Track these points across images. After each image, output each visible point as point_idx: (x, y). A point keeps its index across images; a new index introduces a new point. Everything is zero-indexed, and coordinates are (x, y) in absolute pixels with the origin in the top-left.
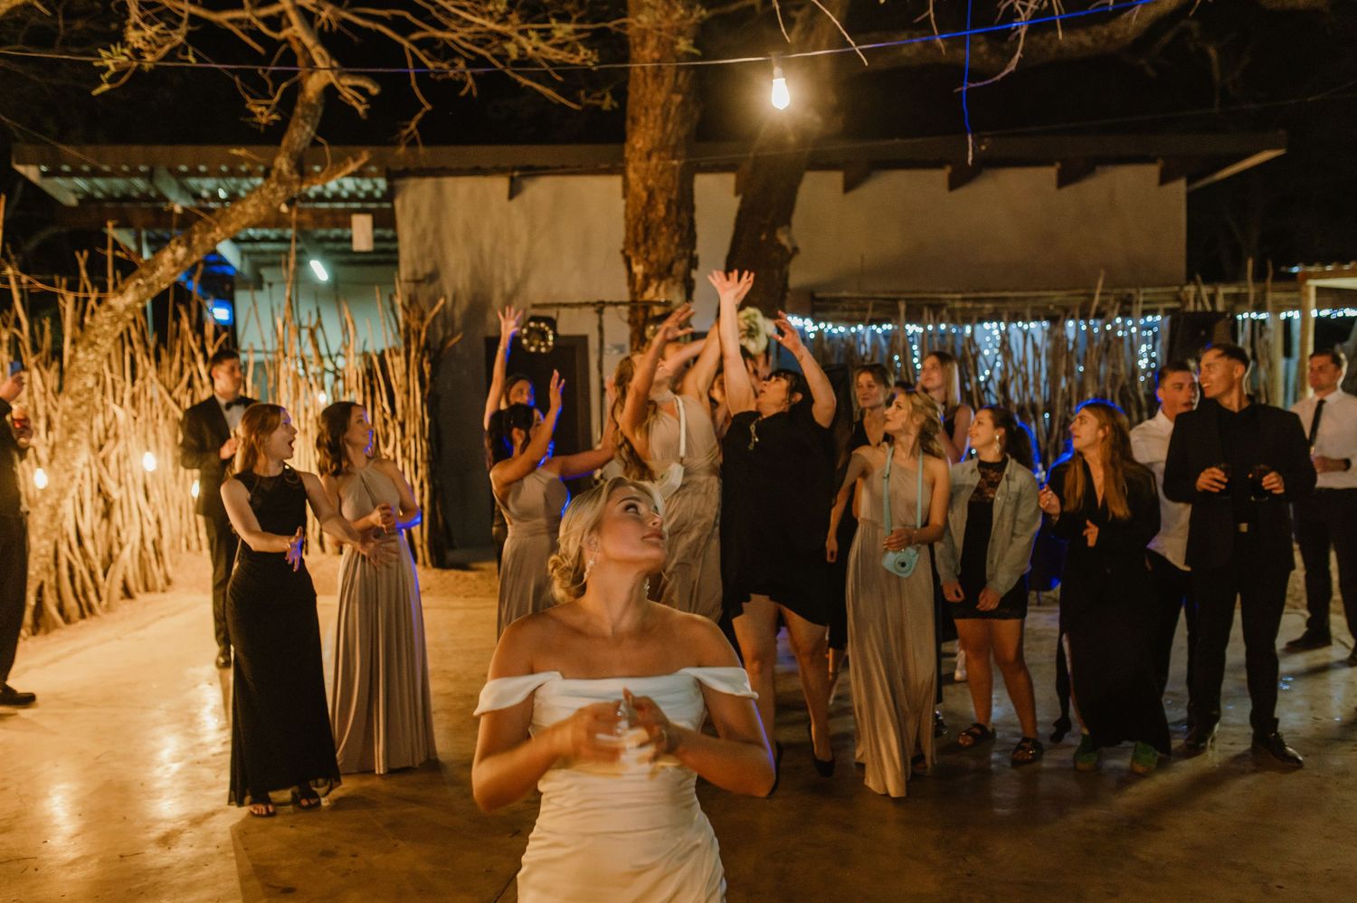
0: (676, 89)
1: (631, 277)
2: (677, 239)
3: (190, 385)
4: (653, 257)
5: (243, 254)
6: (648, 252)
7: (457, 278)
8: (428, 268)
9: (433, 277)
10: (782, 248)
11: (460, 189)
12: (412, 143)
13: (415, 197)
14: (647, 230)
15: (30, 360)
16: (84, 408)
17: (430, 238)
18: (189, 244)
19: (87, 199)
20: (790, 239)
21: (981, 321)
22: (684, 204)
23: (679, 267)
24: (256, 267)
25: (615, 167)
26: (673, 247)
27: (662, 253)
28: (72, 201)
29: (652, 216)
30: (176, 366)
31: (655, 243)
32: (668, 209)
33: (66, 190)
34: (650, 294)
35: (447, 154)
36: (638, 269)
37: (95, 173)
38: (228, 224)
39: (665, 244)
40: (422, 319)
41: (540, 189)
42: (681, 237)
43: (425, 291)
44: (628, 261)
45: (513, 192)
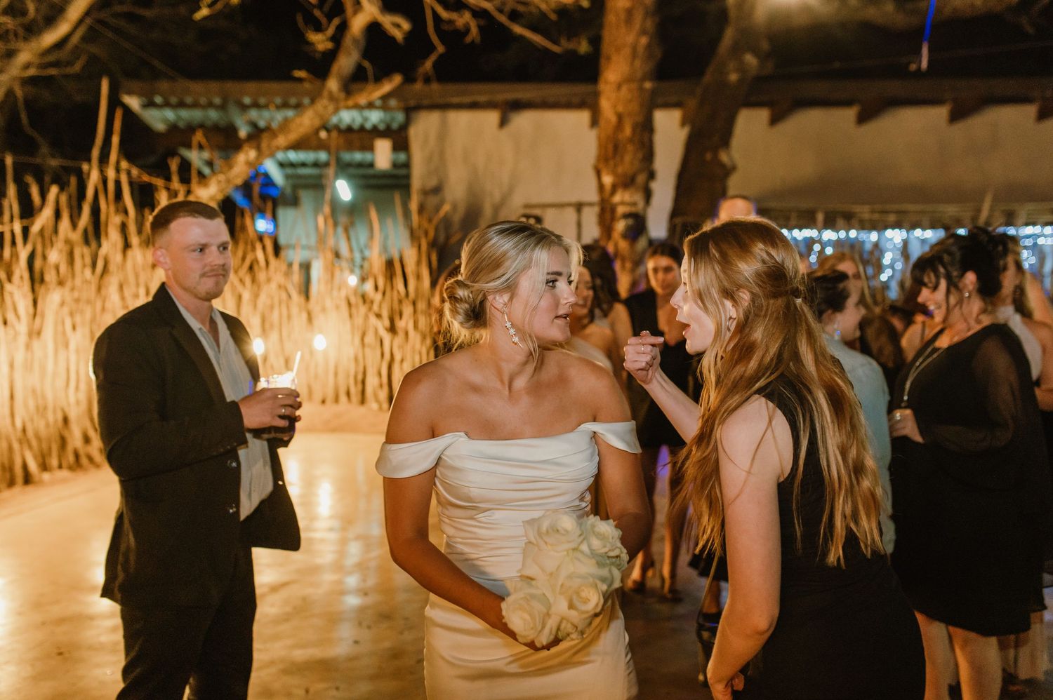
0: (643, 32)
1: (601, 187)
2: (639, 155)
3: (251, 268)
4: (620, 170)
5: (287, 177)
6: (615, 166)
7: (456, 191)
8: (434, 183)
9: (437, 190)
10: (723, 166)
11: (461, 120)
12: (427, 80)
13: (425, 127)
14: (616, 147)
15: (135, 240)
17: (436, 159)
19: (173, 128)
20: (731, 158)
21: (886, 228)
22: (646, 128)
23: (641, 179)
24: (295, 187)
25: (590, 103)
26: (636, 162)
27: (627, 166)
28: (160, 127)
29: (620, 136)
30: (240, 253)
31: (622, 159)
32: (634, 130)
33: (159, 119)
34: (617, 198)
35: (452, 91)
36: (608, 180)
37: (181, 105)
39: (629, 160)
40: (430, 220)
41: (524, 121)
42: (641, 153)
43: (432, 201)
44: (598, 173)
45: (503, 122)
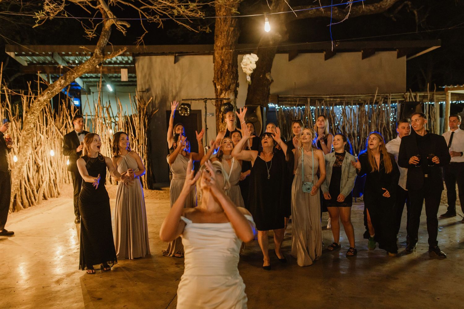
0: (231, 26)
1: (216, 90)
2: (232, 77)
3: (66, 127)
5: (84, 82)
6: (222, 82)
7: (157, 90)
8: (147, 87)
9: (148, 90)
10: (268, 80)
11: (158, 60)
12: (141, 44)
13: (143, 63)
14: (221, 74)
15: (12, 118)
16: (30, 135)
17: (147, 77)
18: (65, 79)
19: (31, 63)
20: (270, 77)
21: (336, 105)
22: (234, 65)
23: (233, 87)
24: (88, 87)
25: (211, 52)
26: (230, 80)
27: (227, 82)
28: (26, 64)
29: (223, 69)
30: (61, 120)
31: (224, 78)
32: (229, 66)
33: (24, 61)
34: (222, 96)
35: (153, 48)
36: (219, 87)
37: (34, 55)
38: (79, 72)
39: (227, 79)
40: (145, 104)
41: (185, 60)
42: (233, 76)
43: (145, 95)
44: (215, 85)
45: (176, 61)
